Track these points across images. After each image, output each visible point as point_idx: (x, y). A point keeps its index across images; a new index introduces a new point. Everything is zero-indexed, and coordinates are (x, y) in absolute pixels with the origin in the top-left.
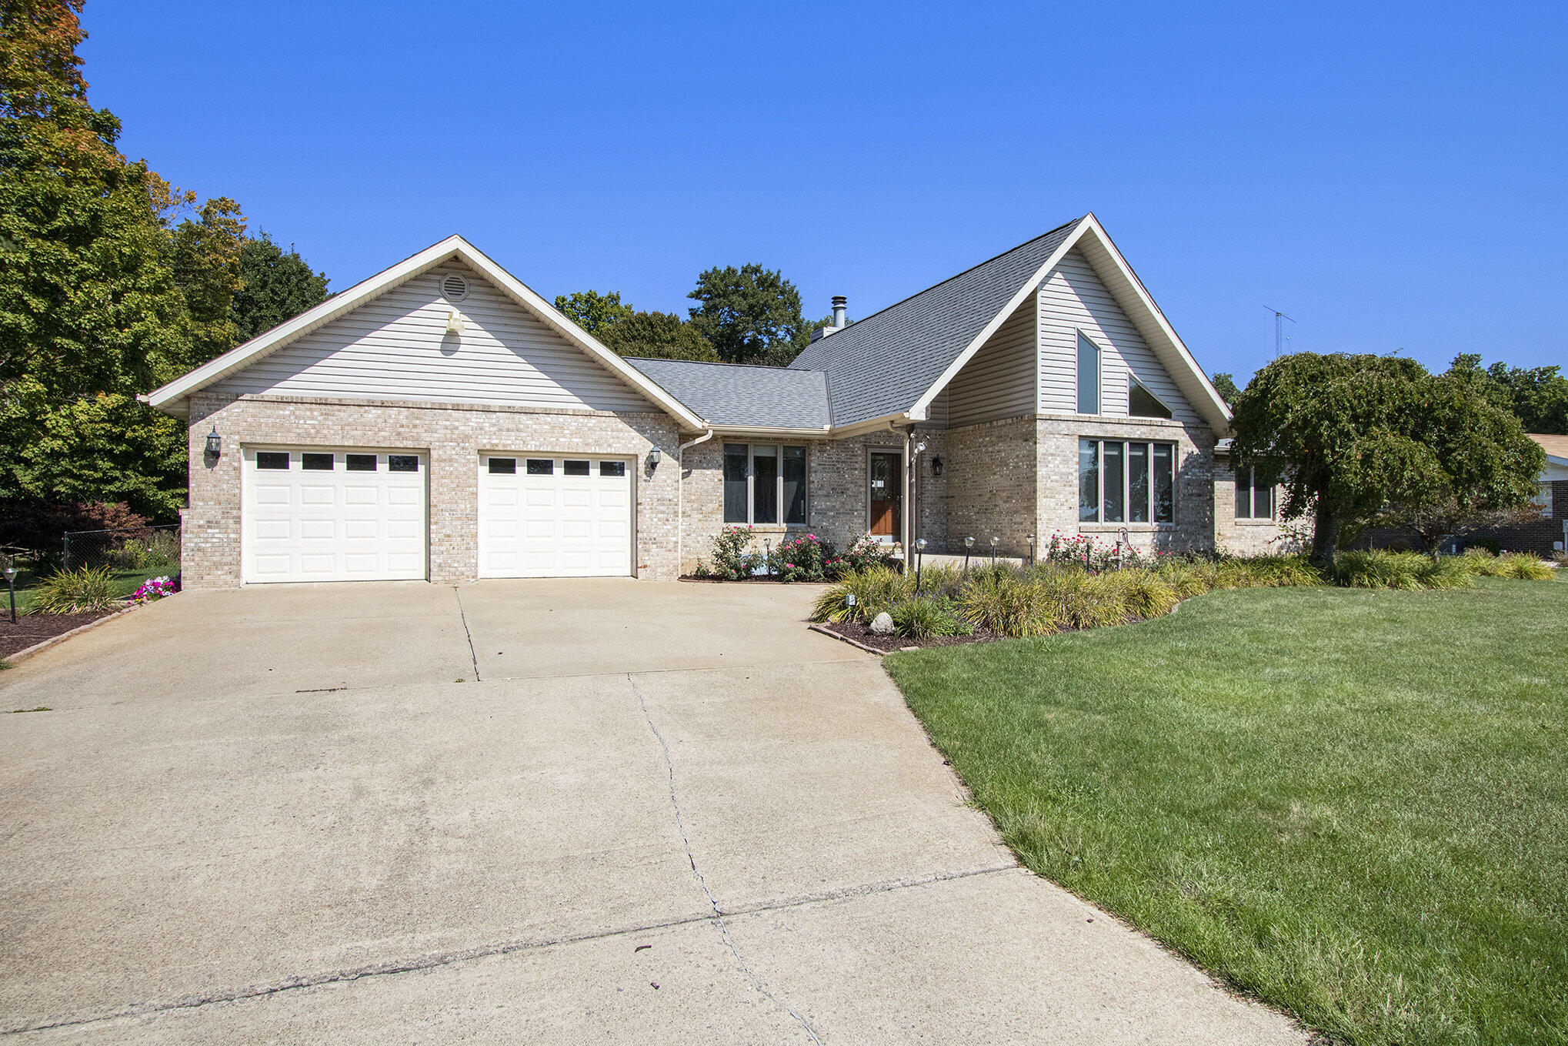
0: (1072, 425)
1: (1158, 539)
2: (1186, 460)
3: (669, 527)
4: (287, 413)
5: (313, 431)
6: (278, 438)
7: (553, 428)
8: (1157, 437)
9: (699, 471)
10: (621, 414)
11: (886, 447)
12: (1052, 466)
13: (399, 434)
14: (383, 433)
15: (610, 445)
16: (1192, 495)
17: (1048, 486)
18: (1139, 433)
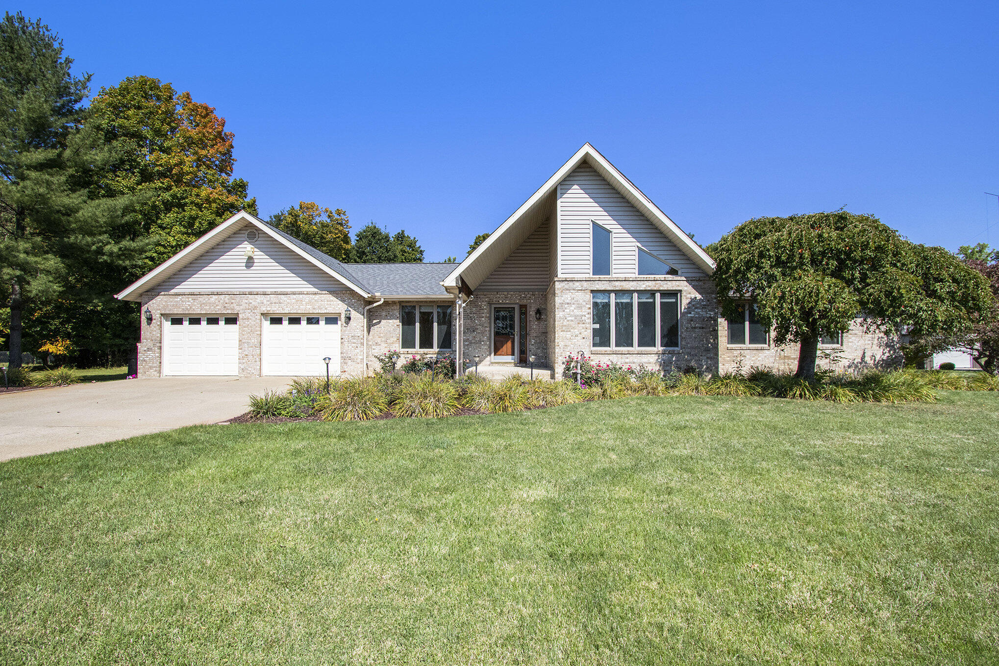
0: (585, 284)
1: (663, 360)
2: (689, 303)
3: (358, 351)
4: (179, 299)
5: (189, 307)
6: (177, 311)
7: (297, 301)
8: (661, 289)
9: (386, 321)
10: (332, 292)
11: (505, 304)
12: (568, 311)
13: (225, 307)
14: (218, 307)
15: (326, 309)
16: (695, 328)
17: (565, 324)
18: (644, 286)
